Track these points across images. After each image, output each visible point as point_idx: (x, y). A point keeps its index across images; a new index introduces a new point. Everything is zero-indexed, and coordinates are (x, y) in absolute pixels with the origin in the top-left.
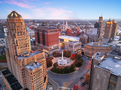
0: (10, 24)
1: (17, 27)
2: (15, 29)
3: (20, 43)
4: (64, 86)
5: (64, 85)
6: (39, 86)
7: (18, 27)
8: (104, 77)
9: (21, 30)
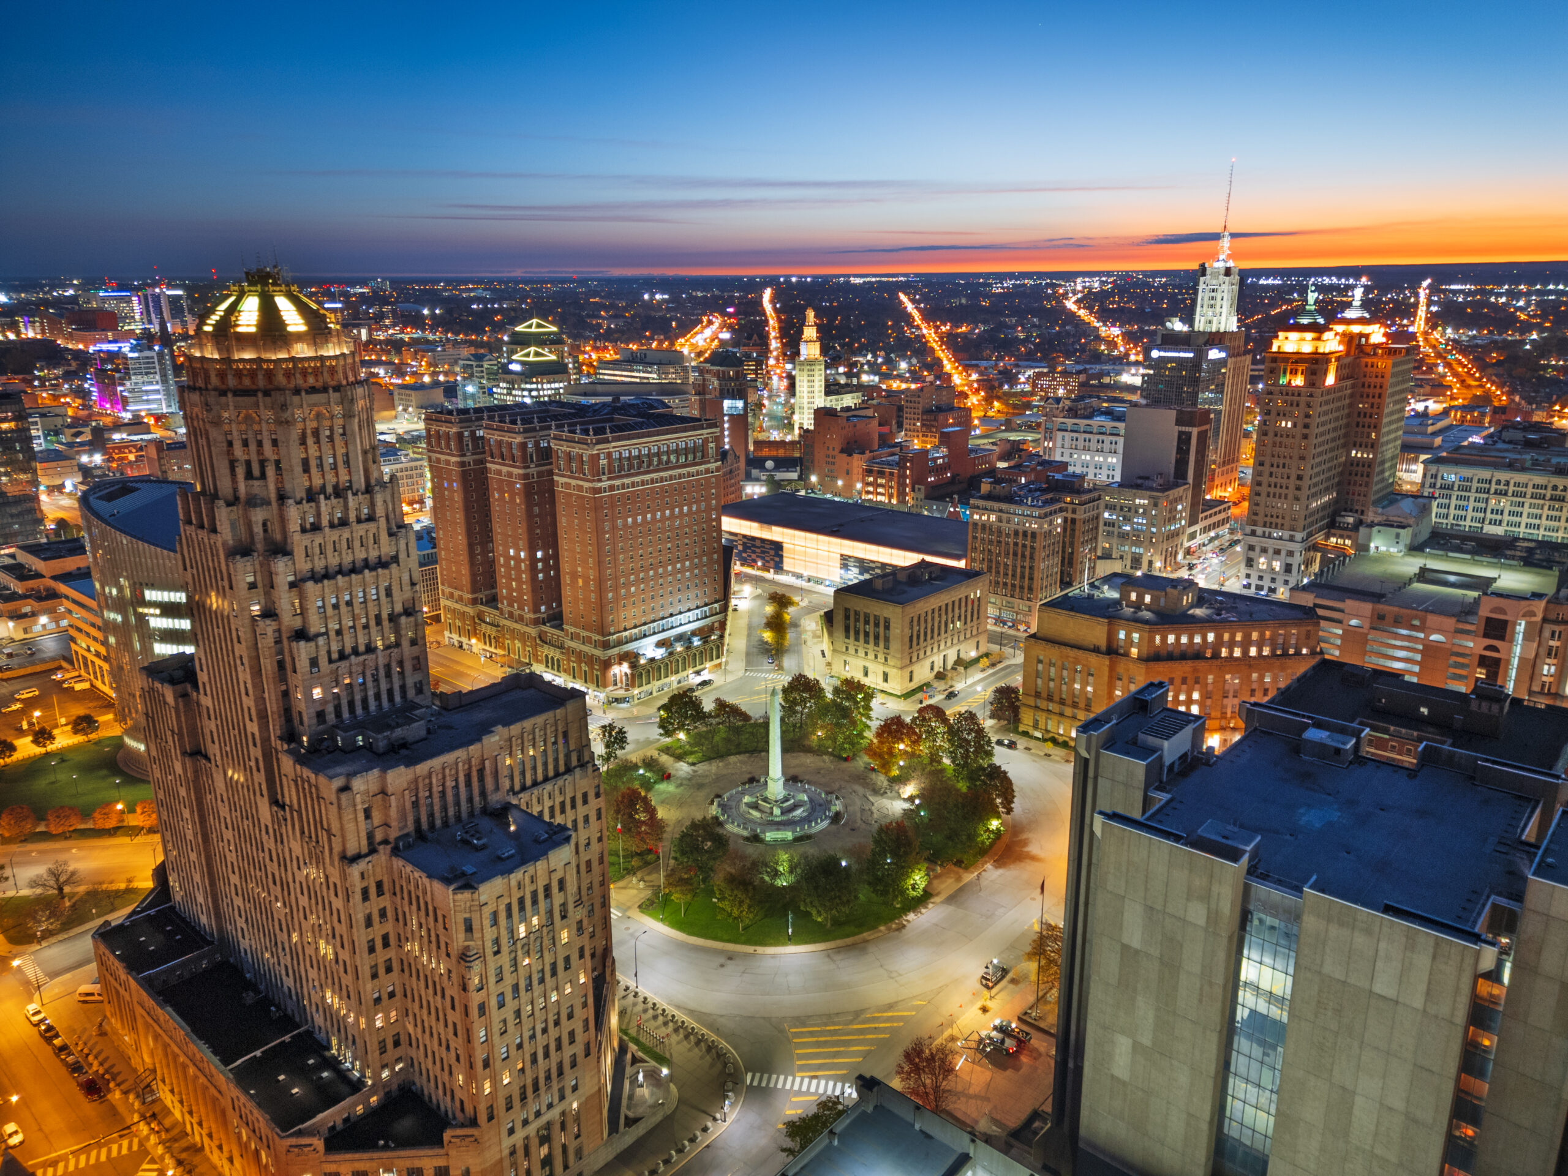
0: (226, 407)
1: (303, 442)
2: (277, 463)
3: (330, 611)
4: (802, 1068)
5: (802, 1057)
6: (547, 1055)
7: (310, 441)
8: (1184, 921)
9: (335, 467)
